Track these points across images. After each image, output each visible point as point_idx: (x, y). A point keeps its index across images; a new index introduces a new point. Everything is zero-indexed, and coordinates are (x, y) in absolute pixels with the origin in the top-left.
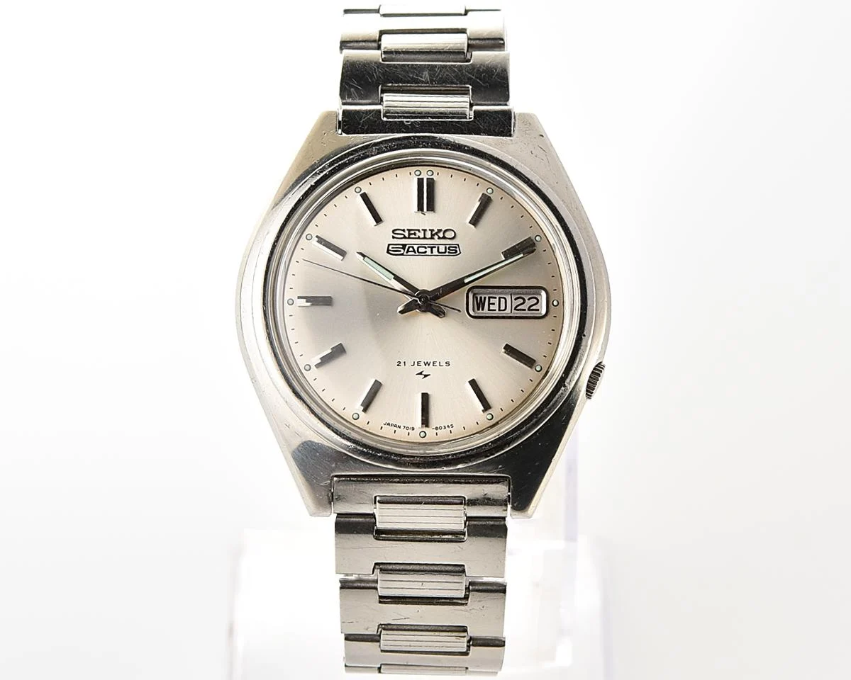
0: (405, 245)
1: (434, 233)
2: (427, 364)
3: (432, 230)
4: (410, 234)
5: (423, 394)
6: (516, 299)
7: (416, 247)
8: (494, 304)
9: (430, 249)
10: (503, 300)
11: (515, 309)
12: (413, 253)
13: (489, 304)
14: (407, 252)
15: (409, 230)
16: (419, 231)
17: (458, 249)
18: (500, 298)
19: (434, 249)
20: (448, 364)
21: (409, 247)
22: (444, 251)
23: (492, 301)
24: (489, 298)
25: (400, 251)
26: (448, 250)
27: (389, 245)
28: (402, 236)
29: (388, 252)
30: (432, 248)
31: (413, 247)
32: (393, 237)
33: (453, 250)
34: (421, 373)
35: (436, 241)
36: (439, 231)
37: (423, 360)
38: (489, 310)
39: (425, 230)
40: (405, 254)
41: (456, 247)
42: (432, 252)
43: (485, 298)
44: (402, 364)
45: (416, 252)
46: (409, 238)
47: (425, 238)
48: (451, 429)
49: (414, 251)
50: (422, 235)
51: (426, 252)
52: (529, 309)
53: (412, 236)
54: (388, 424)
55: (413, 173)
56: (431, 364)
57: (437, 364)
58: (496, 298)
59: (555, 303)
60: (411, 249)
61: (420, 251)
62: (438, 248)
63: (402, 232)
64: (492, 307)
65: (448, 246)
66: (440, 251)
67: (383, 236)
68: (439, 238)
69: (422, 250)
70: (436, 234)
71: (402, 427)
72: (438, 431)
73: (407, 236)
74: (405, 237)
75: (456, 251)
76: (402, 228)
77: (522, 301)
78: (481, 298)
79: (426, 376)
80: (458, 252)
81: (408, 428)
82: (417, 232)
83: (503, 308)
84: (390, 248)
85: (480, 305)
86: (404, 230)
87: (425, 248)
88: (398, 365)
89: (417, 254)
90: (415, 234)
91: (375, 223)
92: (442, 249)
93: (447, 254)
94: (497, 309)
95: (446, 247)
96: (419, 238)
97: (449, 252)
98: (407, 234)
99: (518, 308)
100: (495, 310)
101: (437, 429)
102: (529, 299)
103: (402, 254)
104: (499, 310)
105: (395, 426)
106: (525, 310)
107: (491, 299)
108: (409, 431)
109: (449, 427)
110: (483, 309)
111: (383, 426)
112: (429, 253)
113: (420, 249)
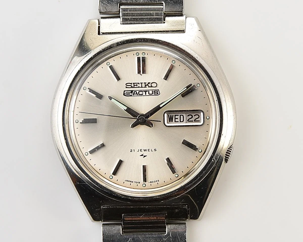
0: (133, 91)
1: (146, 84)
2: (145, 150)
3: (145, 83)
4: (134, 85)
5: (143, 166)
6: (188, 116)
7: (138, 92)
8: (177, 119)
9: (145, 92)
10: (182, 117)
11: (188, 121)
12: (136, 95)
13: (175, 119)
14: (133, 95)
15: (134, 83)
16: (139, 83)
17: (158, 92)
18: (180, 115)
19: (147, 92)
20: (155, 150)
21: (134, 92)
22: (152, 93)
23: (176, 117)
24: (175, 116)
25: (130, 94)
26: (153, 93)
27: (124, 91)
28: (131, 87)
29: (124, 95)
30: (146, 92)
31: (136, 92)
32: (126, 87)
33: (156, 93)
34: (142, 155)
35: (147, 88)
36: (149, 83)
37: (143, 149)
38: (175, 121)
39: (142, 83)
40: (132, 95)
41: (158, 91)
42: (146, 94)
43: (173, 116)
44: (133, 151)
45: (138, 94)
46: (134, 87)
47: (142, 87)
48: (158, 182)
49: (137, 94)
50: (140, 85)
51: (143, 94)
52: (195, 121)
53: (135, 86)
54: (127, 181)
55: (135, 54)
56: (147, 150)
57: (150, 150)
58: (178, 115)
59: (208, 118)
60: (135, 93)
61: (140, 94)
62: (149, 91)
63: (130, 85)
64: (176, 120)
65: (153, 91)
66: (150, 93)
67: (121, 87)
68: (149, 87)
69: (140, 93)
70: (147, 85)
71: (134, 182)
72: (152, 184)
73: (133, 86)
74: (132, 87)
75: (158, 93)
76: (131, 83)
77: (191, 117)
78: (171, 116)
79: (145, 156)
80: (159, 94)
81: (137, 182)
82: (138, 84)
83: (182, 121)
84: (125, 93)
85: (170, 119)
86: (131, 84)
87: (142, 92)
88: (131, 151)
89: (139, 95)
90: (137, 85)
91: (117, 81)
92: (151, 92)
93: (153, 95)
94: (179, 121)
95: (152, 91)
96: (139, 87)
97: (154, 94)
98: (133, 85)
99: (189, 120)
100: (178, 122)
101: (151, 182)
102: (194, 116)
103: (131, 96)
104: (180, 121)
105: (131, 181)
106: (193, 121)
107: (176, 116)
108: (137, 184)
109: (157, 181)
110: (172, 122)
111: (125, 182)
112: (144, 94)
113: (140, 92)
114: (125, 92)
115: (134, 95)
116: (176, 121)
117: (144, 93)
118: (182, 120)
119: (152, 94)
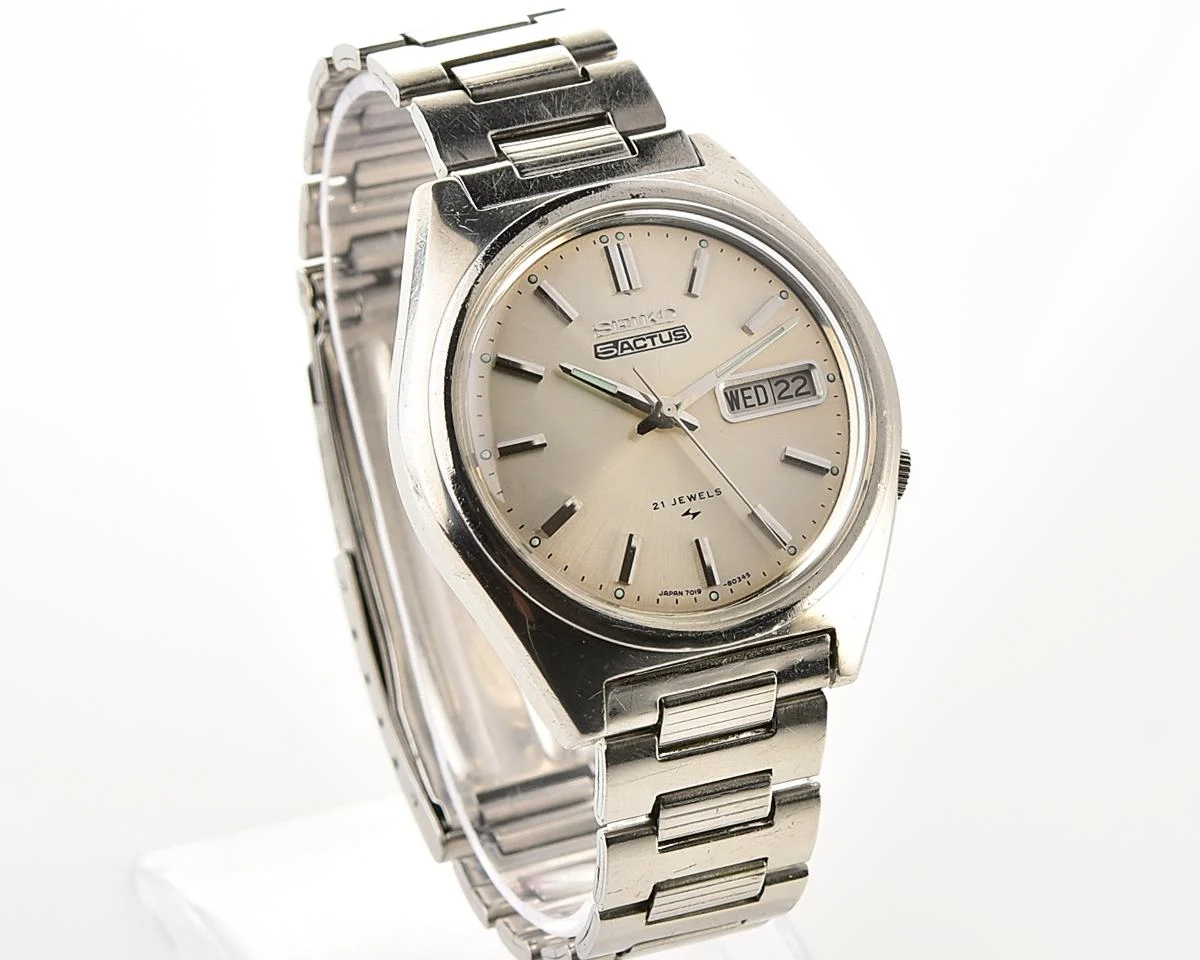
0: (617, 341)
2: (692, 498)
4: (618, 327)
6: (776, 385)
7: (631, 341)
8: (750, 397)
10: (760, 390)
11: (779, 398)
12: (630, 351)
13: (744, 398)
17: (686, 332)
18: (755, 388)
19: (655, 339)
20: (718, 492)
21: (622, 344)
22: (669, 339)
23: (747, 394)
24: (742, 390)
25: (612, 351)
26: (673, 337)
27: (595, 346)
29: (597, 356)
30: (652, 338)
31: (627, 343)
33: (681, 335)
34: (687, 513)
37: (685, 495)
38: (746, 407)
40: (620, 354)
41: (683, 331)
42: (654, 344)
43: (736, 392)
44: (660, 505)
45: (634, 348)
48: (748, 579)
49: (630, 348)
51: (645, 345)
52: (797, 395)
54: (666, 593)
55: (598, 241)
57: (705, 495)
58: (750, 388)
59: (831, 377)
60: (626, 346)
61: (638, 346)
62: (660, 336)
63: (607, 327)
64: (749, 402)
65: (672, 331)
66: (664, 340)
69: (640, 343)
71: (685, 593)
72: (733, 586)
73: (615, 329)
75: (685, 336)
77: (785, 385)
79: (695, 515)
80: (688, 337)
82: (626, 322)
84: (599, 351)
85: (733, 403)
86: (608, 324)
87: (644, 340)
88: (655, 509)
92: (666, 337)
93: (674, 342)
94: (757, 404)
95: (670, 333)
97: (676, 339)
99: (783, 395)
100: (754, 405)
101: (729, 583)
102: (793, 381)
103: (616, 355)
104: (760, 404)
105: (675, 593)
106: (792, 396)
107: (745, 392)
108: (695, 596)
109: (744, 577)
110: (738, 408)
111: (659, 597)
112: (650, 346)
113: (637, 343)
114: (598, 348)
115: (625, 352)
116: (748, 404)
117: (649, 341)
118: (763, 400)
119: (671, 340)
